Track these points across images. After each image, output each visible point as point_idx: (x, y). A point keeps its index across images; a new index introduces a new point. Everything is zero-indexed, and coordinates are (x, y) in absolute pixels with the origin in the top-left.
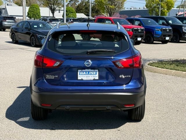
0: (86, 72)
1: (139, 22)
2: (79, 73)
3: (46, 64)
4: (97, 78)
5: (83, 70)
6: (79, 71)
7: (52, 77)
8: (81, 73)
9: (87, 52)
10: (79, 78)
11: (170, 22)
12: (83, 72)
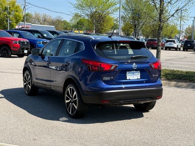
0: (132, 73)
1: (18, 35)
2: (127, 74)
3: (104, 68)
4: (139, 78)
5: (130, 72)
6: (127, 72)
7: (108, 79)
8: (129, 74)
9: (132, 57)
10: (128, 78)
11: (45, 35)
12: (130, 73)
